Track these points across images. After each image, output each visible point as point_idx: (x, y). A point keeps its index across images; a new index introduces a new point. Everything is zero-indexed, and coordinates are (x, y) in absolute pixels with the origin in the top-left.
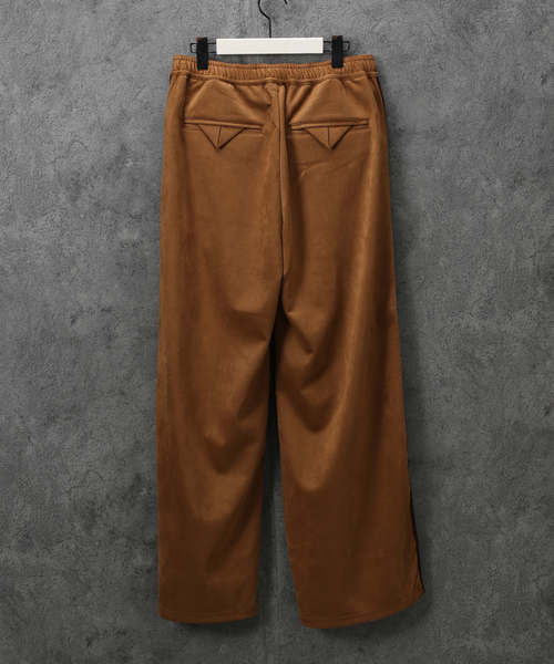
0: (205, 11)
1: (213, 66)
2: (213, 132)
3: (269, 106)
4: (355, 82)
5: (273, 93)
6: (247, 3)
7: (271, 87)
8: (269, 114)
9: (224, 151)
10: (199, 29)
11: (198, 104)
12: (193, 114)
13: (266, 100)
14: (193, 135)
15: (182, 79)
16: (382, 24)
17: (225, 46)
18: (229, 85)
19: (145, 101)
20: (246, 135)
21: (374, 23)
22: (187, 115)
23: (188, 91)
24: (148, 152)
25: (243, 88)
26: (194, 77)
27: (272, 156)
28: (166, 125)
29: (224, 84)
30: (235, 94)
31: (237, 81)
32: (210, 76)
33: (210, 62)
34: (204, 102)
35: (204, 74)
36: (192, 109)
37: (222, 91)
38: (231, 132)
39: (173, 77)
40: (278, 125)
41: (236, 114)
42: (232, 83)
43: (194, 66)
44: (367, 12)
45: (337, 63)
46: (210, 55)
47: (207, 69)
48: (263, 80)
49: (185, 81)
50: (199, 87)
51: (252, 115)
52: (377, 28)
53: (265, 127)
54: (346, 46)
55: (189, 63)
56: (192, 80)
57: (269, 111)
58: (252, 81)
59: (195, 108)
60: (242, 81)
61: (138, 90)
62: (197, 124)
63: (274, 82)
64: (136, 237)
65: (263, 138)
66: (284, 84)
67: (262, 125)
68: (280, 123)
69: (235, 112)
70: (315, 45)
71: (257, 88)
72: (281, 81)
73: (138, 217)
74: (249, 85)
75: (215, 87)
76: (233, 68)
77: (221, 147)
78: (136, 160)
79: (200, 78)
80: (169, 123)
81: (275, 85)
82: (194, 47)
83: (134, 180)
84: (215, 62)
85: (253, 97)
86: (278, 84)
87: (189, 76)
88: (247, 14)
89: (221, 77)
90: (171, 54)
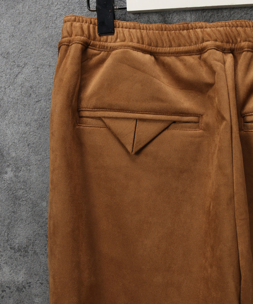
1: (124, 31)
2: (125, 128)
3: (210, 86)
5: (218, 66)
7: (214, 56)
8: (211, 99)
9: (142, 158)
11: (101, 87)
12: (93, 102)
13: (206, 77)
14: (94, 134)
15: (74, 49)
18: (148, 56)
19: (27, 84)
20: (175, 132)
22: (84, 104)
23: (84, 69)
24: (33, 158)
25: (170, 60)
26: (94, 46)
27: (220, 167)
28: (52, 121)
29: (139, 55)
30: (157, 70)
31: (160, 49)
32: (117, 44)
33: (118, 23)
34: (109, 84)
35: (109, 41)
36: (92, 96)
37: (136, 66)
38: (153, 129)
39: (63, 46)
40: (227, 116)
41: (162, 101)
42: (151, 53)
43: (93, 29)
46: (118, 13)
47: (112, 33)
48: (200, 46)
49: (78, 53)
50: (102, 61)
51: (184, 101)
53: (205, 119)
55: (85, 26)
56: (91, 51)
57: (211, 93)
58: (182, 48)
59: (95, 93)
60: (167, 49)
61: (16, 70)
62: (100, 118)
63: (218, 48)
64: (21, 278)
65: (201, 136)
66: (232, 51)
67: (199, 116)
68: (230, 112)
69: (157, 96)
71: (191, 60)
72: (228, 46)
73: (23, 250)
74: (177, 54)
75: (124, 60)
76: (151, 31)
77: (138, 152)
78: (18, 169)
79: (103, 48)
80: (56, 118)
81: (219, 54)
83: (16, 198)
84: (125, 23)
85: (184, 73)
86: (224, 51)
87: (86, 46)
89: (135, 44)
90: (61, 15)
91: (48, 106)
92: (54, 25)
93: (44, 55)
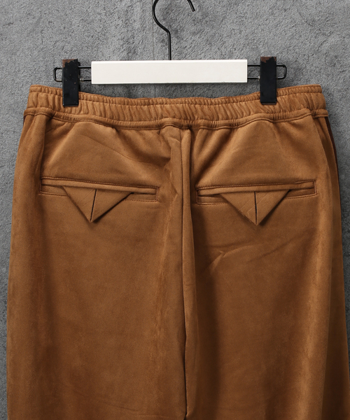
0: (76, 21)
1: (87, 102)
2: (85, 197)
3: (167, 160)
4: (294, 125)
5: (173, 142)
6: (138, 9)
7: (169, 132)
8: (167, 172)
9: (100, 226)
10: (68, 47)
11: (63, 157)
12: (55, 171)
13: (163, 152)
14: (55, 201)
15: (39, 120)
16: (333, 40)
17: (104, 72)
18: (109, 129)
20: (132, 202)
21: (321, 39)
22: (47, 172)
23: (48, 138)
25: (130, 133)
26: (59, 117)
27: (170, 237)
28: (15, 188)
29: (101, 128)
30: (118, 143)
31: (121, 123)
32: (81, 116)
33: (82, 95)
34: (70, 154)
35: (73, 112)
36: (54, 165)
37: (97, 139)
38: (112, 199)
39: (29, 116)
40: (179, 191)
41: (120, 173)
42: (113, 126)
43: (59, 101)
44: (312, 23)
45: (268, 97)
46: (84, 85)
47: (76, 105)
48: (159, 121)
49: (43, 124)
50: (65, 132)
51: (143, 173)
52: (326, 46)
53: (162, 191)
54: (281, 72)
55: (50, 97)
56: (55, 122)
57: (167, 167)
58: (142, 123)
59: (56, 164)
60: (128, 123)
62: (61, 187)
63: (175, 125)
65: (157, 207)
66: (189, 127)
67: (156, 188)
68: (182, 187)
69: (116, 168)
70: (235, 71)
71: (150, 134)
72: (185, 123)
74: (138, 128)
75: (87, 133)
76: (114, 105)
77: (97, 221)
79: (67, 119)
80: (19, 186)
81: (176, 130)
82: (60, 74)
84: (89, 95)
85: (144, 147)
86: (181, 127)
87: (50, 117)
88: (137, 25)
89: (98, 117)
90: (27, 83)
91: (11, 172)
92: (20, 92)
93: (9, 121)
